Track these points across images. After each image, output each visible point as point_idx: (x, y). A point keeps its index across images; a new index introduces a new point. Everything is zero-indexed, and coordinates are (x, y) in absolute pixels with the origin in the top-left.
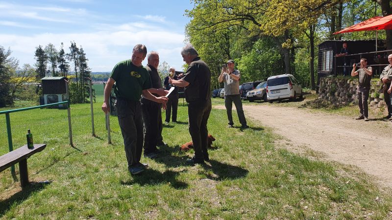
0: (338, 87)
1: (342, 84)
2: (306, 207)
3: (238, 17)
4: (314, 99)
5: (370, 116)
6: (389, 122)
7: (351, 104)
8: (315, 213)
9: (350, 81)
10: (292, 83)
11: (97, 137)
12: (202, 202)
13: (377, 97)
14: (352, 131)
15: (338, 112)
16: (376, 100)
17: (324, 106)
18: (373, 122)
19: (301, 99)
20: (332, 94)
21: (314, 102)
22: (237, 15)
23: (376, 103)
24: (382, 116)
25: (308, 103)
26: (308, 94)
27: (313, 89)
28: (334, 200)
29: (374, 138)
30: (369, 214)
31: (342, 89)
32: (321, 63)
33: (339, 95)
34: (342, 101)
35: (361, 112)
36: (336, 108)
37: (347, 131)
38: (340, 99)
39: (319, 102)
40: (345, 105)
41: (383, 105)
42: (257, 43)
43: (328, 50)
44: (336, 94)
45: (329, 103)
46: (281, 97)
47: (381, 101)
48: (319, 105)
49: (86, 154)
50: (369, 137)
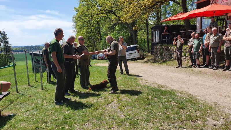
0: (164, 50)
1: (166, 49)
2: (169, 113)
3: (106, 12)
4: (151, 58)
5: (183, 66)
6: (193, 68)
7: (172, 59)
8: (174, 116)
9: (171, 47)
10: (139, 50)
11: (32, 86)
12: (114, 116)
13: (185, 55)
14: (176, 74)
15: (165, 64)
16: (184, 57)
17: (158, 61)
18: (185, 68)
19: (143, 58)
20: (161, 54)
21: (151, 60)
22: (105, 11)
23: (185, 58)
24: (188, 65)
25: (148, 60)
26: (146, 55)
27: (149, 53)
28: (181, 108)
29: (188, 76)
30: (199, 113)
31: (166, 52)
32: (153, 38)
33: (165, 55)
34: (167, 58)
35: (179, 64)
36: (164, 62)
37: (174, 74)
38: (165, 57)
39: (154, 59)
40: (169, 60)
41: (188, 59)
42: (117, 27)
43: (156, 30)
44: (163, 54)
45: (160, 59)
46: (133, 58)
47: (187, 57)
48: (154, 61)
49: (31, 96)
50: (186, 76)
